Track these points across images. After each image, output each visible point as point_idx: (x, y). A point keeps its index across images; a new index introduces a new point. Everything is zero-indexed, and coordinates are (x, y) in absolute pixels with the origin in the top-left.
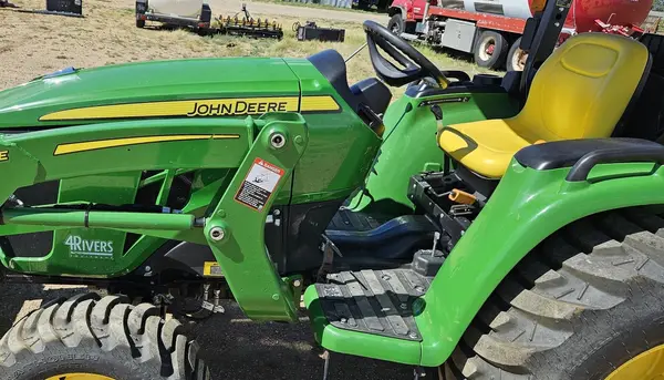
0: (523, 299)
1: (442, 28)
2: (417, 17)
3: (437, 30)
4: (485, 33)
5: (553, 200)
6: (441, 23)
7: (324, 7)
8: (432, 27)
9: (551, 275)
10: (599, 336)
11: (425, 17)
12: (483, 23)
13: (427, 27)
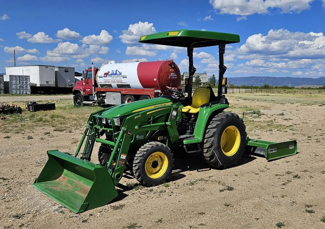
0: (209, 127)
1: (104, 97)
2: (89, 93)
3: (101, 98)
4: (126, 96)
5: (208, 111)
6: (103, 95)
7: (13, 95)
8: (98, 97)
9: (211, 122)
10: (220, 128)
11: (94, 93)
12: (124, 92)
13: (96, 97)
